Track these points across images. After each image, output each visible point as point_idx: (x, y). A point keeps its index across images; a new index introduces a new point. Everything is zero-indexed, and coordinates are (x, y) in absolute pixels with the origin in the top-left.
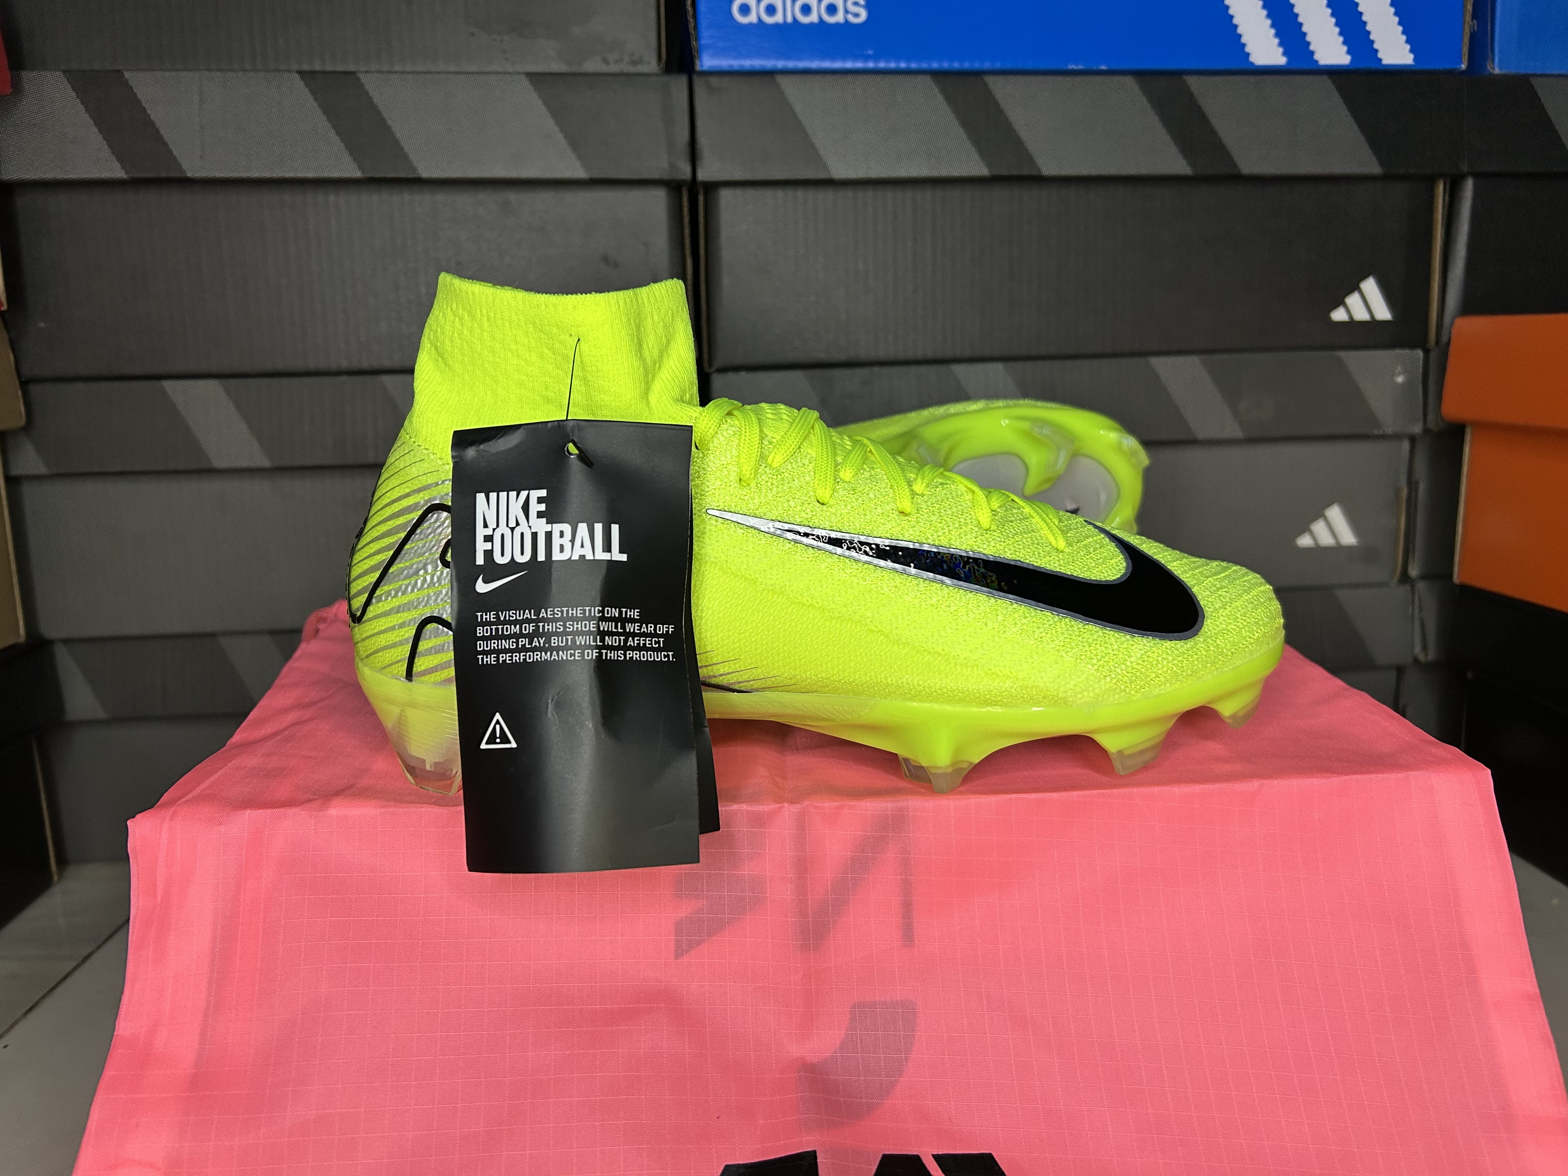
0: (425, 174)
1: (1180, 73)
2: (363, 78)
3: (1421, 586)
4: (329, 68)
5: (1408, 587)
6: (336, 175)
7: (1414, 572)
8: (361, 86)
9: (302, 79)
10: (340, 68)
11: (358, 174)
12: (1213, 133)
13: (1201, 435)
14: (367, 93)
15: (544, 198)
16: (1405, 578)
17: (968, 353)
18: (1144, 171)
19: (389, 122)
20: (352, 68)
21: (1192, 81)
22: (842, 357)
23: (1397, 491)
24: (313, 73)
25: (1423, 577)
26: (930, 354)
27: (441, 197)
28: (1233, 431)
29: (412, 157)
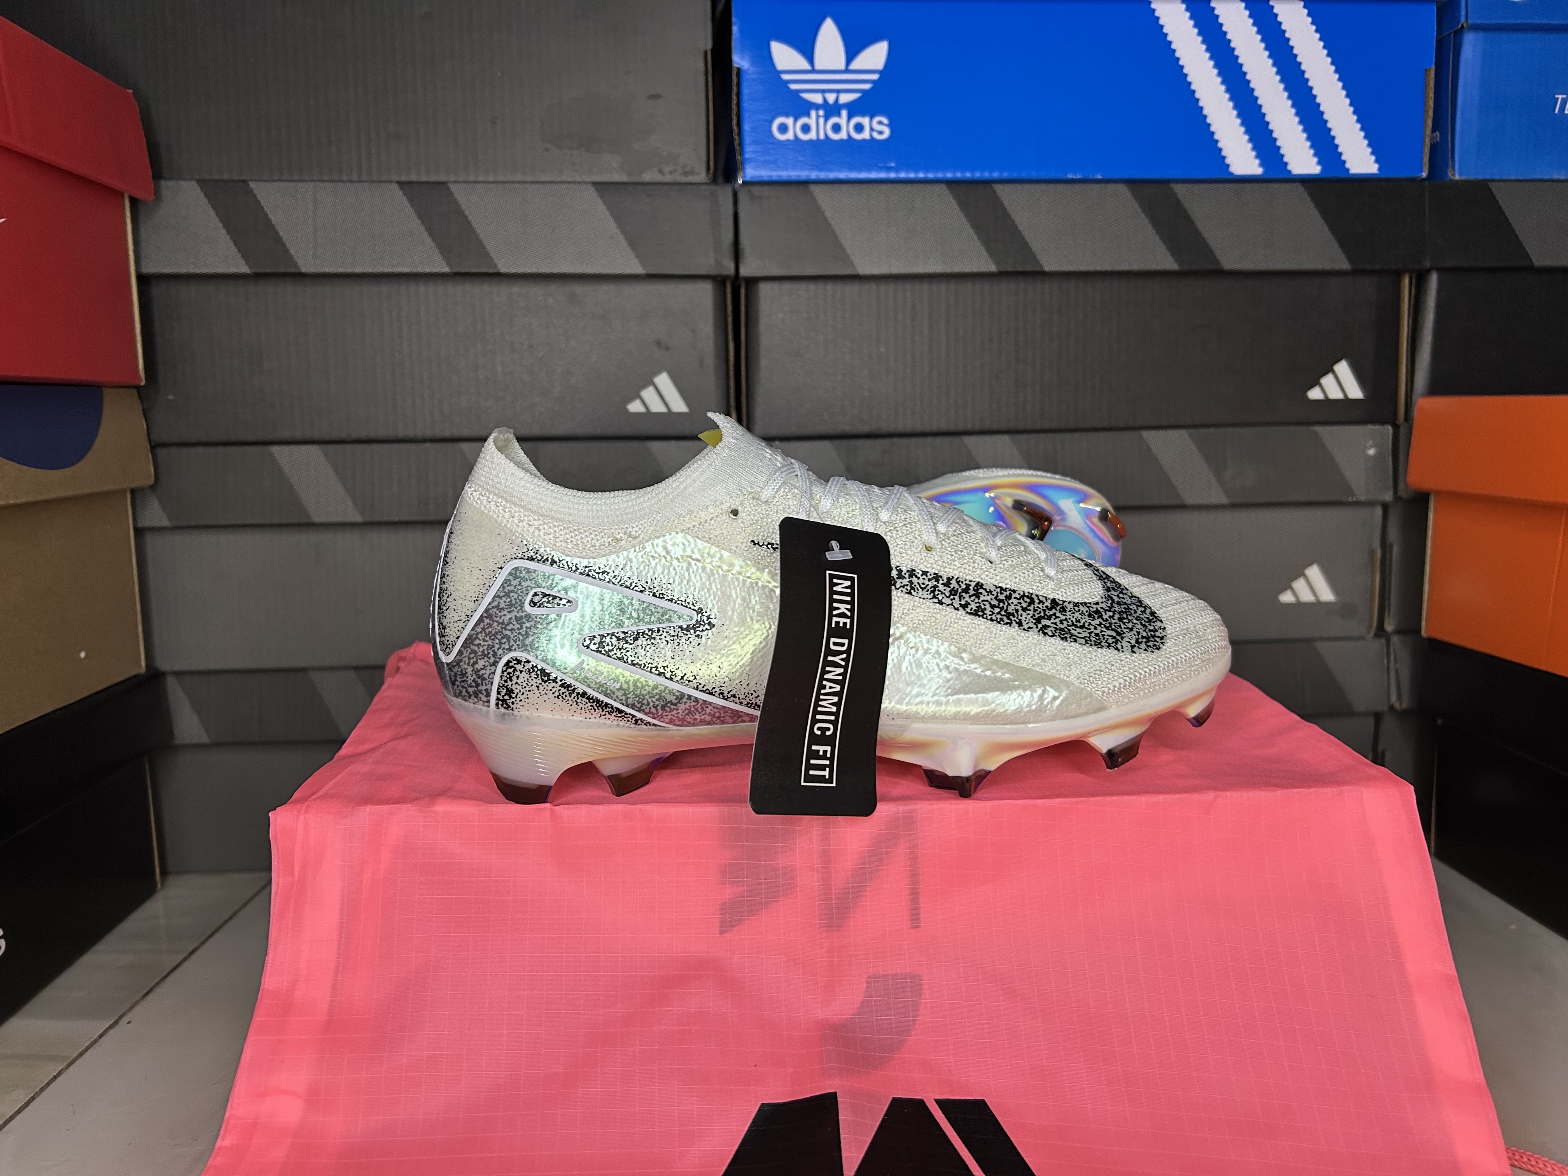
0: (503, 270)
1: (1168, 182)
2: (453, 188)
3: (1395, 639)
4: (424, 178)
5: (1384, 641)
6: (428, 270)
7: (1389, 627)
8: (451, 194)
9: (401, 188)
10: (434, 178)
11: (446, 270)
12: (1197, 233)
13: (1189, 501)
14: (455, 200)
15: (605, 290)
16: (1380, 631)
17: (978, 427)
18: (1135, 267)
19: (474, 224)
20: (443, 178)
21: (1178, 188)
22: (865, 429)
23: (1372, 553)
24: (410, 183)
25: (1398, 632)
26: (944, 427)
27: (516, 289)
28: (1218, 496)
29: (492, 254)
